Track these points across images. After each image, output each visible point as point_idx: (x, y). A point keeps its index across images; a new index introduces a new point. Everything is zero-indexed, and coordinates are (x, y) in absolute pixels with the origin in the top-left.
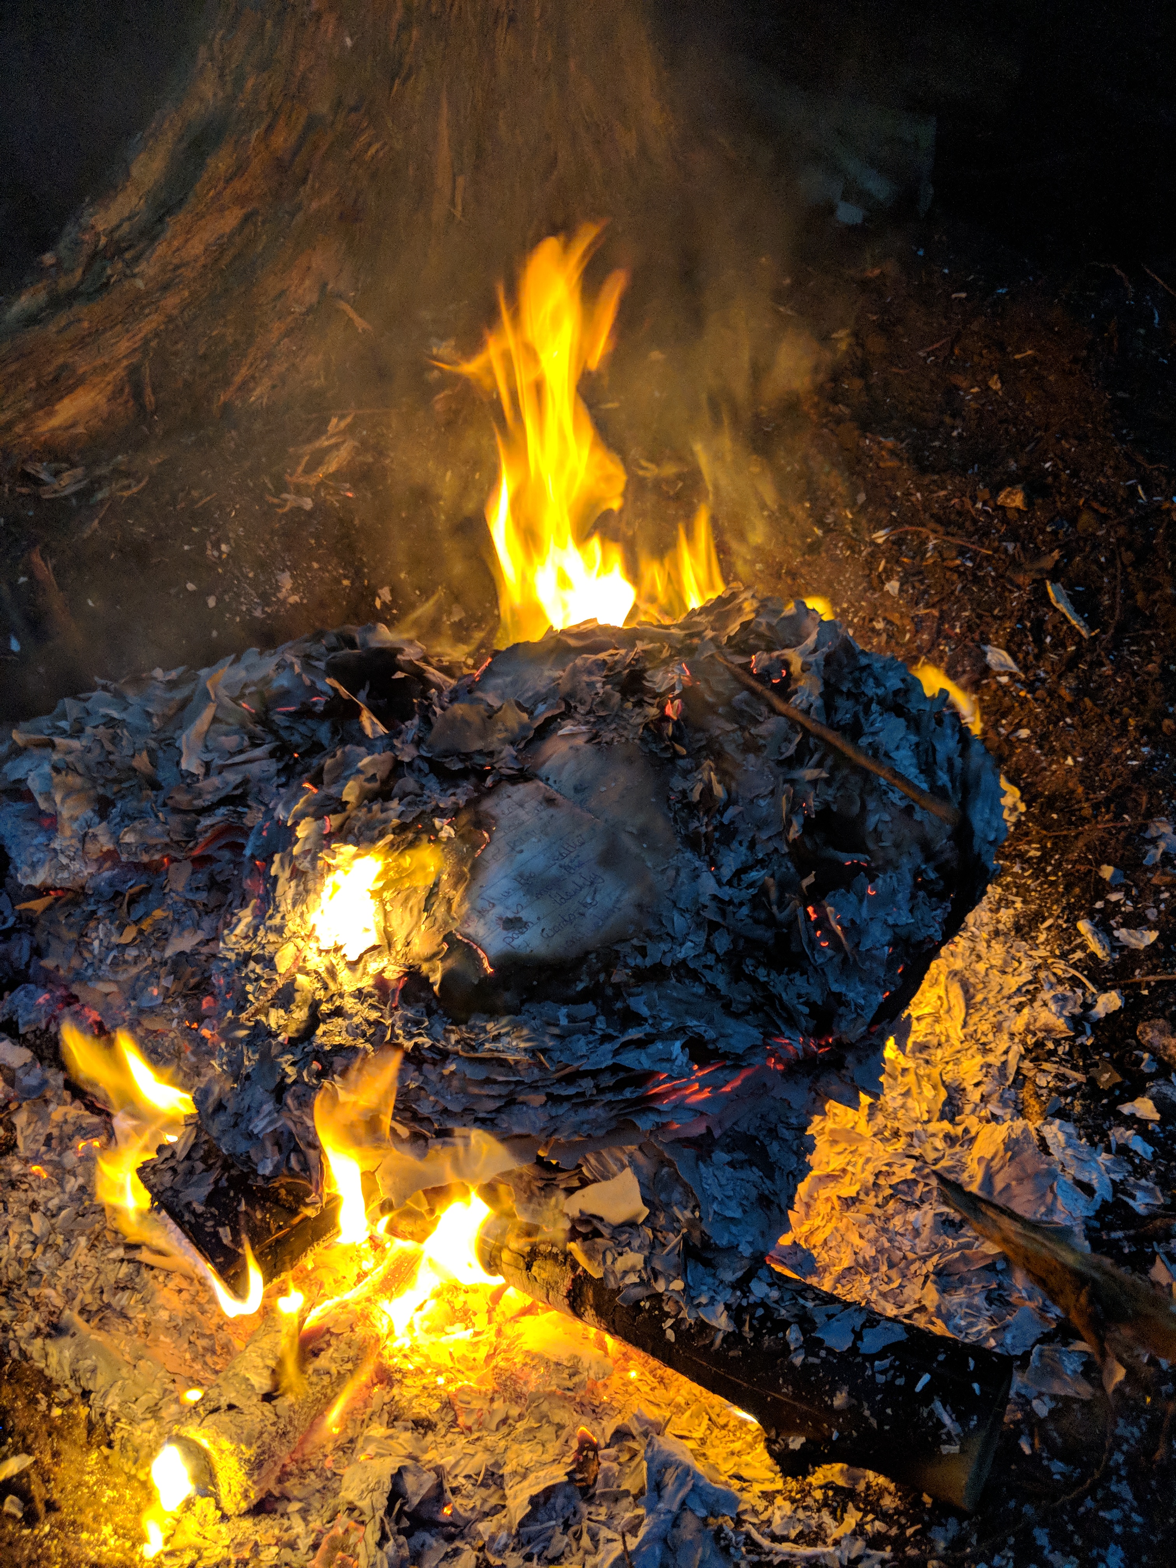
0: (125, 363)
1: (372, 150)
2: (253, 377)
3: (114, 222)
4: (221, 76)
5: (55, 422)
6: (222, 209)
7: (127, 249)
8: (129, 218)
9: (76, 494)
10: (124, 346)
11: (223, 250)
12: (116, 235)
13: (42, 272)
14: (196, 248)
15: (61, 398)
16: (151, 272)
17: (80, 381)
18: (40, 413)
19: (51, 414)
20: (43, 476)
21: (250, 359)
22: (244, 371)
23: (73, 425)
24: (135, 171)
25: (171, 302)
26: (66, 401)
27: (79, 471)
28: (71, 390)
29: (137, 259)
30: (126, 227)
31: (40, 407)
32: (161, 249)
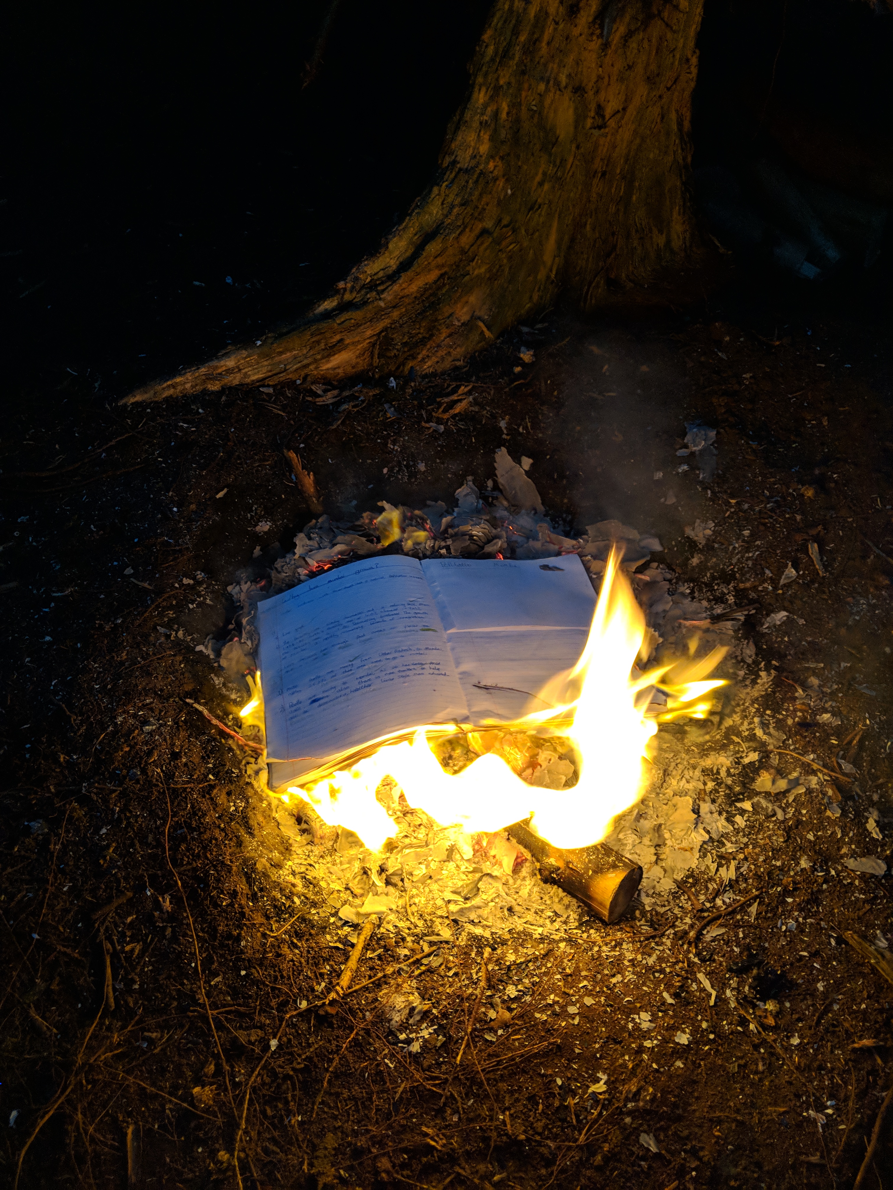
0: (368, 341)
1: (511, 247)
2: (428, 356)
3: (376, 271)
4: (442, 204)
5: (329, 365)
6: (430, 270)
7: (380, 284)
8: (383, 269)
9: (332, 404)
10: (369, 333)
11: (426, 290)
12: (375, 277)
13: (337, 292)
14: (413, 288)
15: (334, 355)
16: (389, 298)
17: (345, 348)
18: (324, 361)
19: (328, 362)
20: (319, 392)
21: (428, 346)
22: (424, 352)
23: (339, 367)
24: (391, 246)
25: (395, 314)
26: (336, 356)
27: (336, 392)
28: (340, 351)
29: (383, 291)
30: (381, 274)
31: (323, 358)
32: (396, 287)
